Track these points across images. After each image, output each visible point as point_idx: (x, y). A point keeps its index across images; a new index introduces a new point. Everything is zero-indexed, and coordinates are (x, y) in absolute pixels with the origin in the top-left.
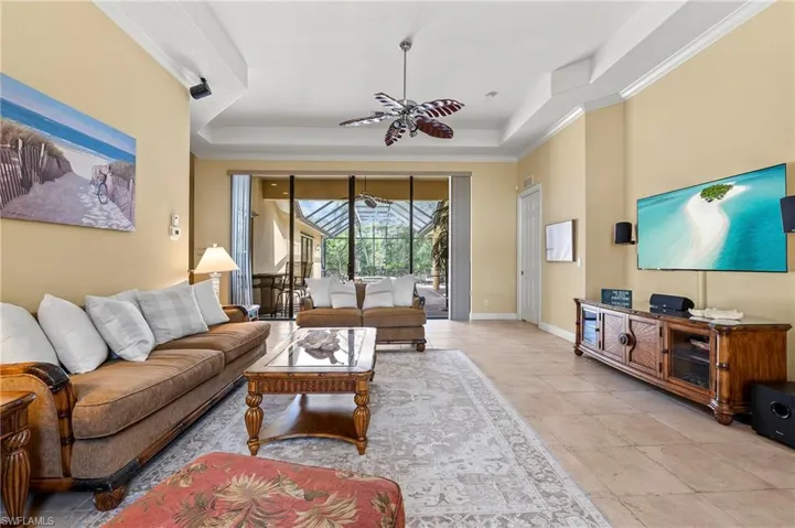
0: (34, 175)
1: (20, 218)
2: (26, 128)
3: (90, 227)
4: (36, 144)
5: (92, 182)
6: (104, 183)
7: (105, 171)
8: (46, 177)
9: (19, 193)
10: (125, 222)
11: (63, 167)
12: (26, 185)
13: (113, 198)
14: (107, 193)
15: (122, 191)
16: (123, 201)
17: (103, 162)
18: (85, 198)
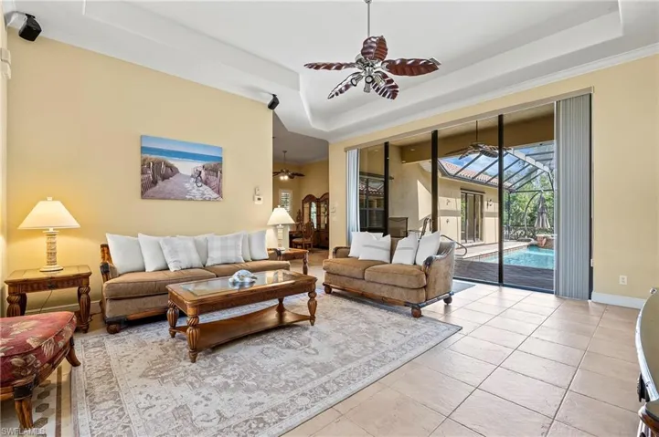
0: (159, 178)
1: (152, 198)
2: (154, 157)
3: (191, 199)
4: (159, 163)
5: (192, 176)
6: (199, 175)
7: (200, 169)
8: (165, 178)
9: (151, 187)
10: (215, 195)
11: (173, 171)
12: (155, 183)
13: (206, 183)
14: (201, 181)
15: (212, 178)
16: (213, 184)
17: (199, 165)
18: (187, 185)
